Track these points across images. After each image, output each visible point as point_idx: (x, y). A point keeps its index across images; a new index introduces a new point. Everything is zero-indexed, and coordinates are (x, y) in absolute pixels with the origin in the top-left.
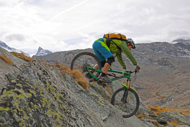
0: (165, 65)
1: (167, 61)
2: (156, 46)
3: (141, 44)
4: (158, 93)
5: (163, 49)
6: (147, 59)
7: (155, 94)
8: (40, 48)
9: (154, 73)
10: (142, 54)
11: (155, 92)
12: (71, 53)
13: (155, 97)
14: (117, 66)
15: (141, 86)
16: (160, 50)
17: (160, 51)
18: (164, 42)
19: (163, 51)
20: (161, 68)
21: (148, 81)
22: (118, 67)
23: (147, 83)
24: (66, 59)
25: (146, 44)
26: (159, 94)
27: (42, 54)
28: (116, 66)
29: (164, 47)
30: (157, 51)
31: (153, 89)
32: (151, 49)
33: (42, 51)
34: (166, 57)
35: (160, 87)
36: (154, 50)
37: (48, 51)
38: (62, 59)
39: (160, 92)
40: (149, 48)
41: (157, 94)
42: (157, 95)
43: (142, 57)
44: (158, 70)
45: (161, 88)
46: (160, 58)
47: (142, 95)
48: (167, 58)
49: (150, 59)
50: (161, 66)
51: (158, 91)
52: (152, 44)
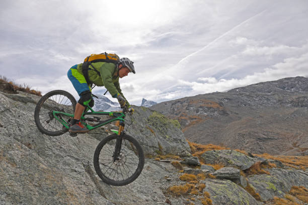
0: (302, 106)
1: (304, 101)
2: (285, 83)
3: (265, 82)
4: (296, 143)
5: (297, 85)
6: (275, 101)
7: (291, 145)
8: (143, 99)
9: (288, 118)
10: (268, 95)
11: (291, 143)
12: (179, 102)
13: (293, 149)
14: (237, 112)
15: (271, 136)
16: (292, 87)
17: (292, 89)
18: (297, 77)
19: (297, 88)
20: (297, 110)
21: (280, 129)
22: (237, 114)
23: (279, 131)
24: (174, 109)
25: (272, 82)
26: (297, 145)
27: (147, 106)
28: (235, 113)
29: (298, 83)
30: (288, 89)
31: (288, 138)
32: (279, 87)
33: (146, 102)
34: (303, 95)
35: (297, 136)
36: (284, 88)
37: (153, 102)
38: (169, 110)
39: (299, 142)
40: (277, 87)
41: (295, 145)
42: (296, 147)
43: (268, 99)
44: (292, 114)
45: (300, 137)
46: (294, 97)
47: (273, 147)
48: (305, 97)
49: (279, 101)
50: (296, 109)
51: (296, 141)
52: (281, 81)
